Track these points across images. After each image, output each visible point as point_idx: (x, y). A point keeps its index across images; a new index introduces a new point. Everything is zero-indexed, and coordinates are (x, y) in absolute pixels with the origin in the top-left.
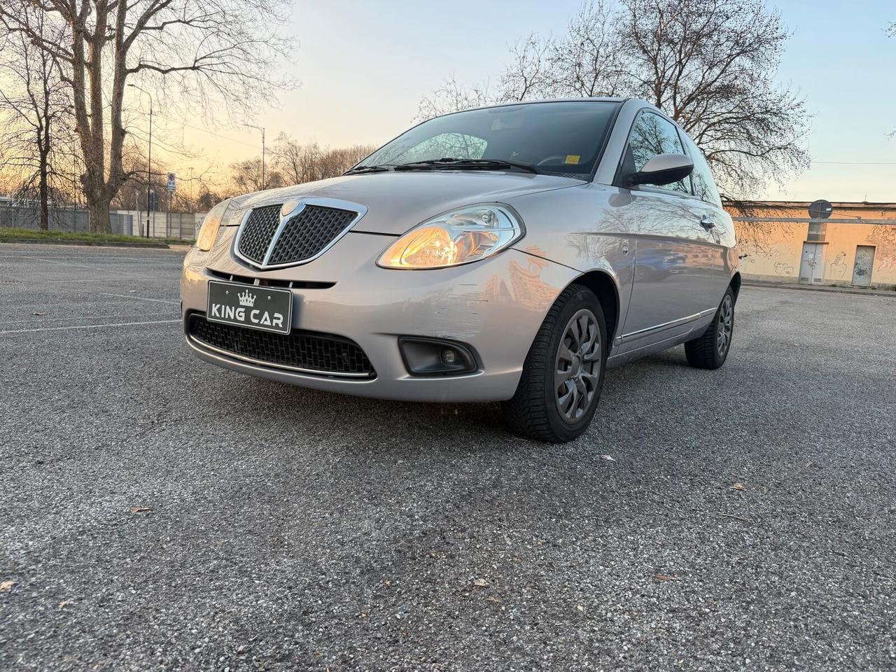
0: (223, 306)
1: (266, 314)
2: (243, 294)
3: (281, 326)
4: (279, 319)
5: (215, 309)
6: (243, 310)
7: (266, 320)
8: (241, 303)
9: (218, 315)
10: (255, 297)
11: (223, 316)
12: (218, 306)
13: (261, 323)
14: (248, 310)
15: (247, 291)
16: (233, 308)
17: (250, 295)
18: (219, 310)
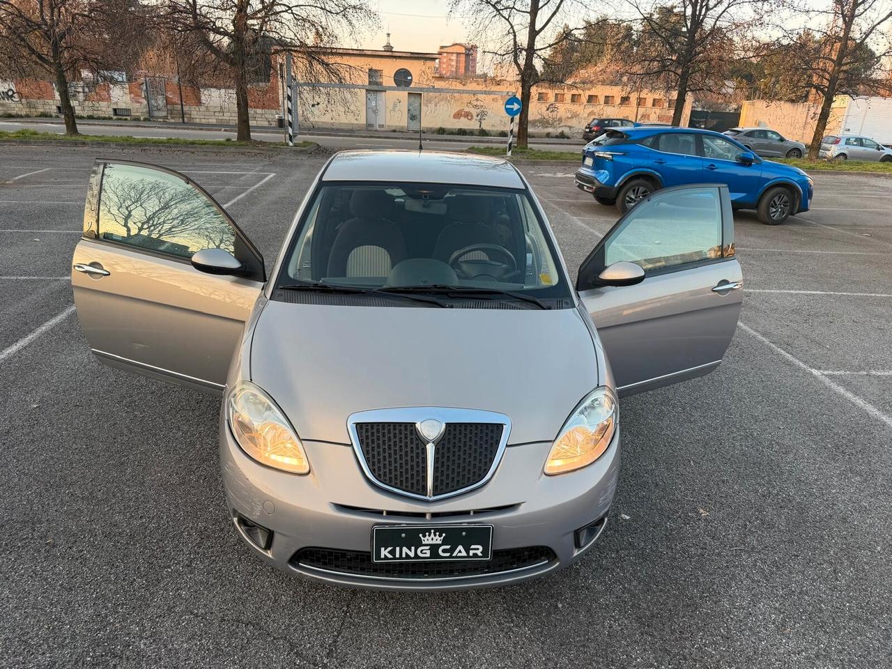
0: (398, 549)
1: (460, 548)
2: (427, 534)
3: (480, 554)
4: (478, 549)
5: (384, 552)
6: (428, 547)
7: (460, 552)
8: (424, 543)
9: (390, 556)
10: (444, 535)
11: (398, 556)
12: (390, 549)
13: (454, 555)
14: (434, 548)
15: (432, 531)
16: (413, 548)
17: (438, 533)
18: (392, 552)
